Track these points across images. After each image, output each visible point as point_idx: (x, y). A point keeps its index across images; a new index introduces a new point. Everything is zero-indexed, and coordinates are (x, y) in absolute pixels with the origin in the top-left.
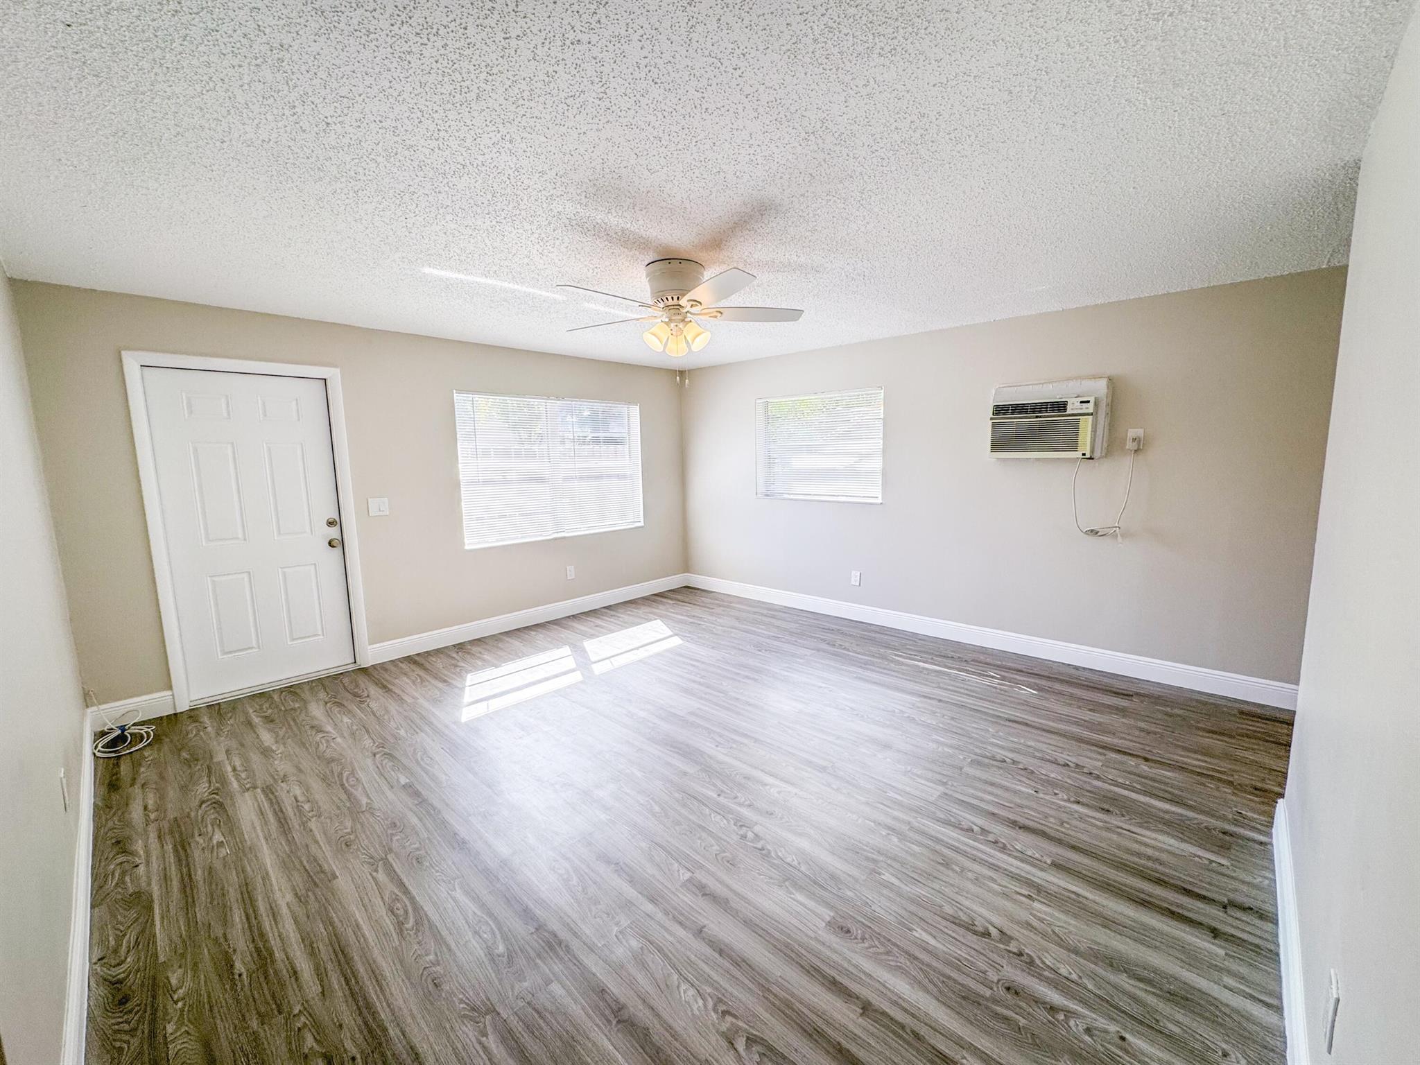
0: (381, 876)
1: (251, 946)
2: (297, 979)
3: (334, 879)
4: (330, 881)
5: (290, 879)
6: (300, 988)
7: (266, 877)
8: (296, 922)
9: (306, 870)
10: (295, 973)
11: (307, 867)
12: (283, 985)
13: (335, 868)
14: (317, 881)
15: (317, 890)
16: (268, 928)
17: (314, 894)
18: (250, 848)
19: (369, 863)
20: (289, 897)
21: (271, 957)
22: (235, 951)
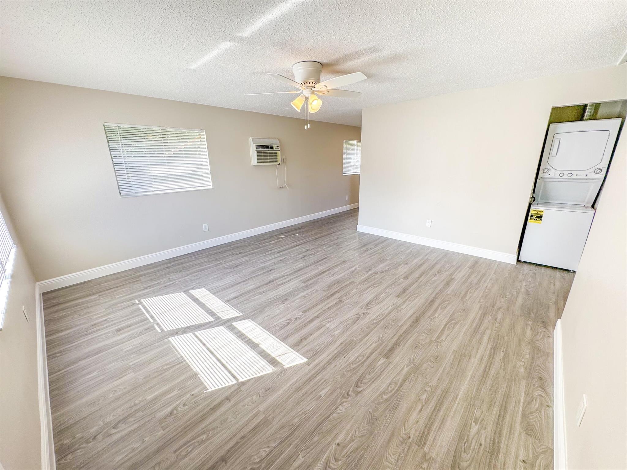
0: (443, 337)
1: (495, 357)
2: (490, 337)
3: (455, 350)
4: (457, 351)
5: (467, 366)
6: (491, 335)
7: (473, 377)
8: (478, 350)
9: (459, 363)
10: (489, 338)
11: (458, 363)
12: (494, 339)
13: (451, 354)
14: (460, 356)
15: (463, 353)
16: (487, 356)
17: (465, 353)
18: (466, 401)
19: (441, 345)
20: (472, 360)
21: (492, 348)
22: (501, 360)
